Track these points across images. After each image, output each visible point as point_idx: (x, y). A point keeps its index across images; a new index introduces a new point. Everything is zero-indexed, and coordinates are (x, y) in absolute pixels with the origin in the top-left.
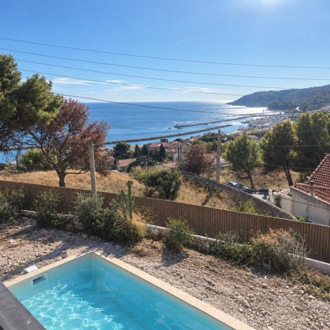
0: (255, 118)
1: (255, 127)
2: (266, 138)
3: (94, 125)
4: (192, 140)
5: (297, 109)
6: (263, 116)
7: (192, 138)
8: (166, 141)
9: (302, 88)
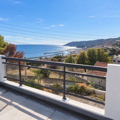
0: (72, 50)
1: (72, 53)
2: (78, 57)
3: (19, 52)
4: (51, 58)
5: (86, 47)
6: (75, 50)
7: (51, 57)
8: (42, 58)
9: (87, 41)
